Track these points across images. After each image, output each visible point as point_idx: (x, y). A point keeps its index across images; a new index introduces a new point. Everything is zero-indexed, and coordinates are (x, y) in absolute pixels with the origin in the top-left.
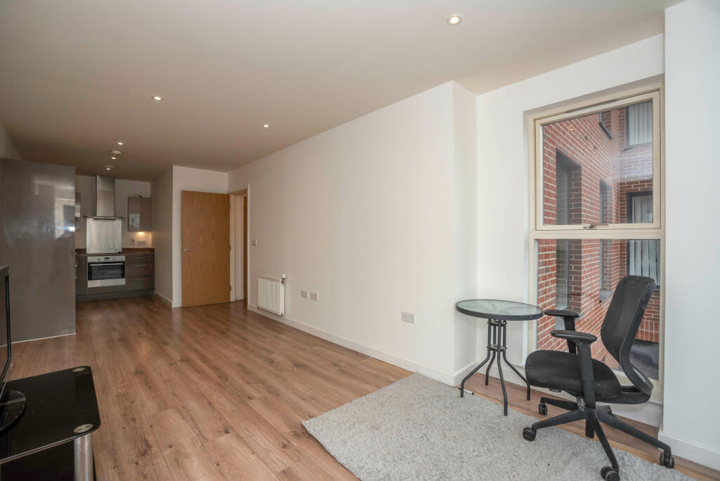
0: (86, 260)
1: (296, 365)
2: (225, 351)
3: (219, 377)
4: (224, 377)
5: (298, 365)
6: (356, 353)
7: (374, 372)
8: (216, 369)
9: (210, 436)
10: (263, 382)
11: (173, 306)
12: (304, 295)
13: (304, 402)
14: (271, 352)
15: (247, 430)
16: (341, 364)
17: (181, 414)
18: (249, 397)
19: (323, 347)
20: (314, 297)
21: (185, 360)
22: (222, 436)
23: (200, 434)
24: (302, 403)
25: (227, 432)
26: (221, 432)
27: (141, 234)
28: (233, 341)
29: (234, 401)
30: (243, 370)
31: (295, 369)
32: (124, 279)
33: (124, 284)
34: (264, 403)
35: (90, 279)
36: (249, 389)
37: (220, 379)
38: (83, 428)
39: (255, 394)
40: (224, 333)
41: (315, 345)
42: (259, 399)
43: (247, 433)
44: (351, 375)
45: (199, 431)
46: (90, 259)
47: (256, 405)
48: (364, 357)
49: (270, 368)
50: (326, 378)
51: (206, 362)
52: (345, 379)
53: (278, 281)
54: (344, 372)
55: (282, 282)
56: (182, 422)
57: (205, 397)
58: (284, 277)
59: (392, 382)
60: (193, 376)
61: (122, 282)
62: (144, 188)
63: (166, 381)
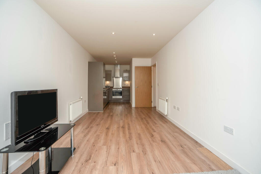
0: (112, 90)
1: (162, 141)
2: (138, 127)
3: (129, 138)
4: (130, 138)
5: (163, 141)
6: (196, 142)
7: (203, 158)
8: (130, 134)
9: (108, 164)
10: (143, 145)
11: (133, 106)
12: (174, 107)
13: (154, 162)
14: (155, 131)
15: (123, 168)
16: (185, 146)
17: (107, 149)
18: (133, 151)
19: (180, 135)
20: (178, 109)
21: (123, 127)
22: (112, 166)
23: (106, 162)
24: (153, 163)
25: (115, 165)
26: (113, 164)
27: (127, 82)
28: (143, 123)
29: (127, 151)
30: (139, 137)
31: (160, 143)
32: (122, 96)
33: (122, 98)
34: (137, 156)
35: (113, 95)
36: (136, 147)
37: (128, 138)
38: (43, 149)
39: (137, 150)
40: (142, 119)
41: (176, 132)
42: (137, 153)
43: (121, 169)
44: (187, 155)
45: (107, 160)
46: (113, 90)
47: (134, 156)
48: (200, 146)
49: (150, 139)
50: (173, 152)
51: (129, 130)
52: (183, 157)
53: (165, 100)
54: (184, 152)
55: (166, 101)
56: (105, 153)
57: (119, 145)
58: (167, 99)
59: (213, 170)
60: (121, 134)
61: (121, 97)
62: (127, 67)
63: (112, 134)
